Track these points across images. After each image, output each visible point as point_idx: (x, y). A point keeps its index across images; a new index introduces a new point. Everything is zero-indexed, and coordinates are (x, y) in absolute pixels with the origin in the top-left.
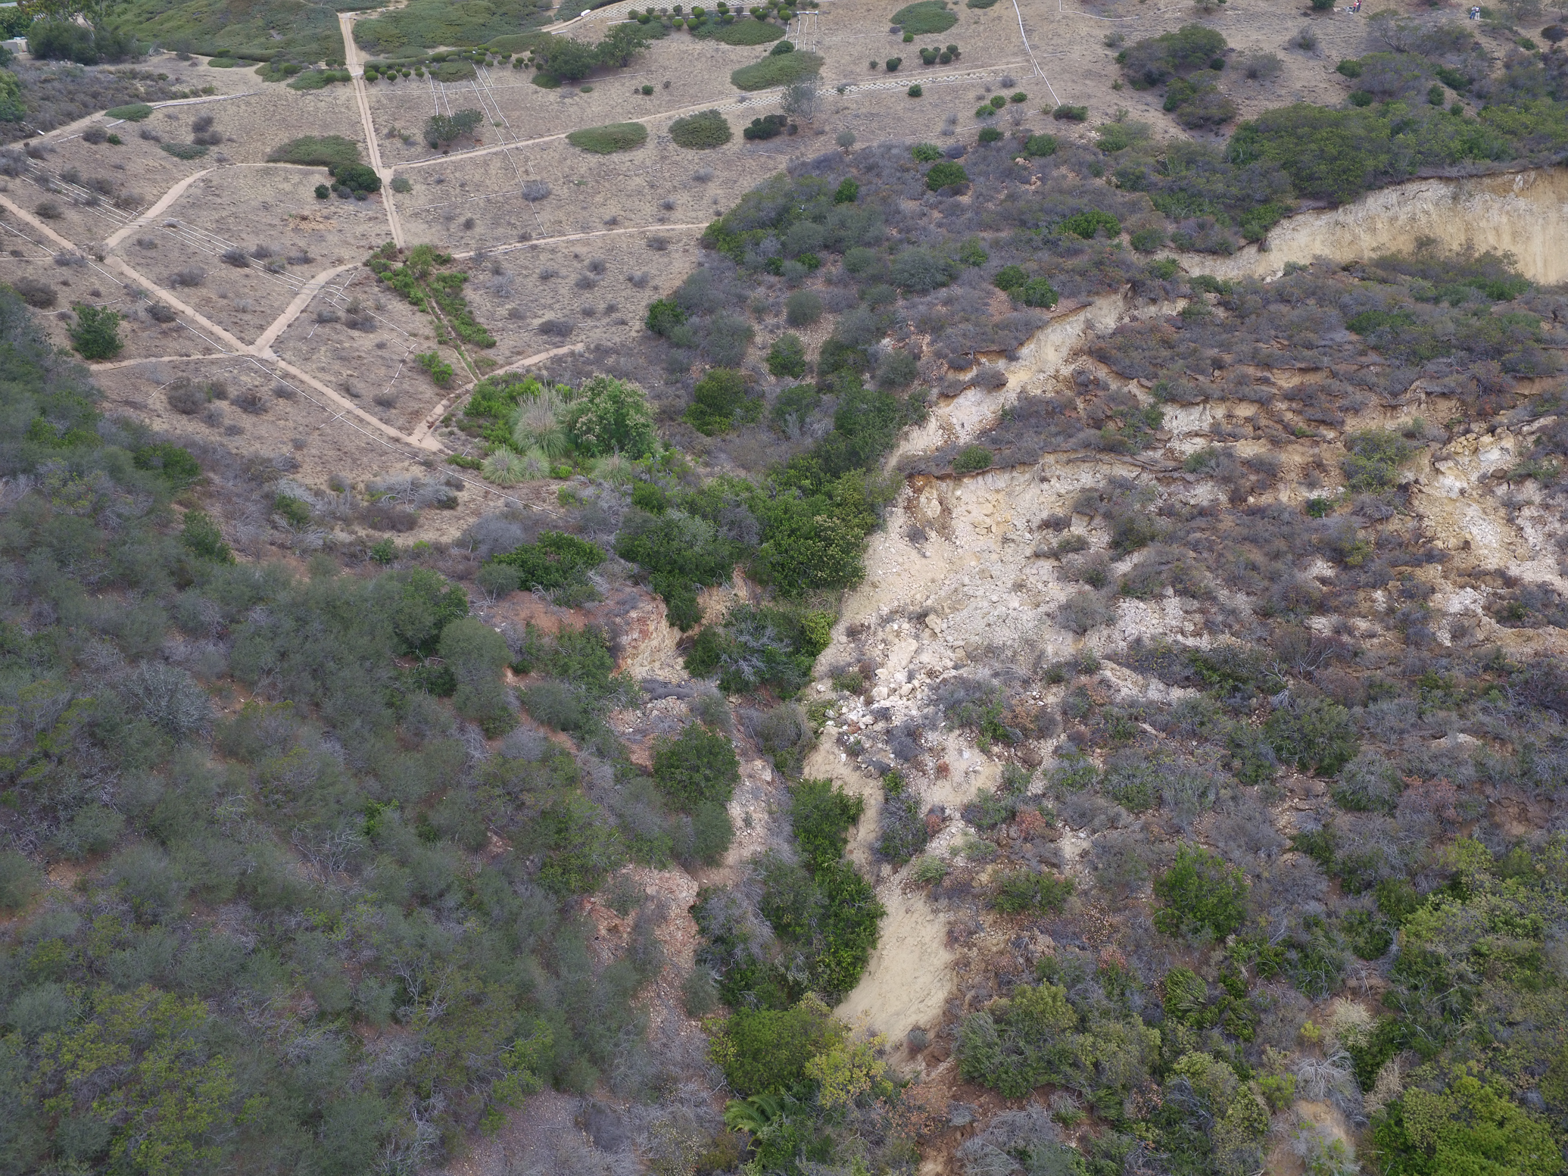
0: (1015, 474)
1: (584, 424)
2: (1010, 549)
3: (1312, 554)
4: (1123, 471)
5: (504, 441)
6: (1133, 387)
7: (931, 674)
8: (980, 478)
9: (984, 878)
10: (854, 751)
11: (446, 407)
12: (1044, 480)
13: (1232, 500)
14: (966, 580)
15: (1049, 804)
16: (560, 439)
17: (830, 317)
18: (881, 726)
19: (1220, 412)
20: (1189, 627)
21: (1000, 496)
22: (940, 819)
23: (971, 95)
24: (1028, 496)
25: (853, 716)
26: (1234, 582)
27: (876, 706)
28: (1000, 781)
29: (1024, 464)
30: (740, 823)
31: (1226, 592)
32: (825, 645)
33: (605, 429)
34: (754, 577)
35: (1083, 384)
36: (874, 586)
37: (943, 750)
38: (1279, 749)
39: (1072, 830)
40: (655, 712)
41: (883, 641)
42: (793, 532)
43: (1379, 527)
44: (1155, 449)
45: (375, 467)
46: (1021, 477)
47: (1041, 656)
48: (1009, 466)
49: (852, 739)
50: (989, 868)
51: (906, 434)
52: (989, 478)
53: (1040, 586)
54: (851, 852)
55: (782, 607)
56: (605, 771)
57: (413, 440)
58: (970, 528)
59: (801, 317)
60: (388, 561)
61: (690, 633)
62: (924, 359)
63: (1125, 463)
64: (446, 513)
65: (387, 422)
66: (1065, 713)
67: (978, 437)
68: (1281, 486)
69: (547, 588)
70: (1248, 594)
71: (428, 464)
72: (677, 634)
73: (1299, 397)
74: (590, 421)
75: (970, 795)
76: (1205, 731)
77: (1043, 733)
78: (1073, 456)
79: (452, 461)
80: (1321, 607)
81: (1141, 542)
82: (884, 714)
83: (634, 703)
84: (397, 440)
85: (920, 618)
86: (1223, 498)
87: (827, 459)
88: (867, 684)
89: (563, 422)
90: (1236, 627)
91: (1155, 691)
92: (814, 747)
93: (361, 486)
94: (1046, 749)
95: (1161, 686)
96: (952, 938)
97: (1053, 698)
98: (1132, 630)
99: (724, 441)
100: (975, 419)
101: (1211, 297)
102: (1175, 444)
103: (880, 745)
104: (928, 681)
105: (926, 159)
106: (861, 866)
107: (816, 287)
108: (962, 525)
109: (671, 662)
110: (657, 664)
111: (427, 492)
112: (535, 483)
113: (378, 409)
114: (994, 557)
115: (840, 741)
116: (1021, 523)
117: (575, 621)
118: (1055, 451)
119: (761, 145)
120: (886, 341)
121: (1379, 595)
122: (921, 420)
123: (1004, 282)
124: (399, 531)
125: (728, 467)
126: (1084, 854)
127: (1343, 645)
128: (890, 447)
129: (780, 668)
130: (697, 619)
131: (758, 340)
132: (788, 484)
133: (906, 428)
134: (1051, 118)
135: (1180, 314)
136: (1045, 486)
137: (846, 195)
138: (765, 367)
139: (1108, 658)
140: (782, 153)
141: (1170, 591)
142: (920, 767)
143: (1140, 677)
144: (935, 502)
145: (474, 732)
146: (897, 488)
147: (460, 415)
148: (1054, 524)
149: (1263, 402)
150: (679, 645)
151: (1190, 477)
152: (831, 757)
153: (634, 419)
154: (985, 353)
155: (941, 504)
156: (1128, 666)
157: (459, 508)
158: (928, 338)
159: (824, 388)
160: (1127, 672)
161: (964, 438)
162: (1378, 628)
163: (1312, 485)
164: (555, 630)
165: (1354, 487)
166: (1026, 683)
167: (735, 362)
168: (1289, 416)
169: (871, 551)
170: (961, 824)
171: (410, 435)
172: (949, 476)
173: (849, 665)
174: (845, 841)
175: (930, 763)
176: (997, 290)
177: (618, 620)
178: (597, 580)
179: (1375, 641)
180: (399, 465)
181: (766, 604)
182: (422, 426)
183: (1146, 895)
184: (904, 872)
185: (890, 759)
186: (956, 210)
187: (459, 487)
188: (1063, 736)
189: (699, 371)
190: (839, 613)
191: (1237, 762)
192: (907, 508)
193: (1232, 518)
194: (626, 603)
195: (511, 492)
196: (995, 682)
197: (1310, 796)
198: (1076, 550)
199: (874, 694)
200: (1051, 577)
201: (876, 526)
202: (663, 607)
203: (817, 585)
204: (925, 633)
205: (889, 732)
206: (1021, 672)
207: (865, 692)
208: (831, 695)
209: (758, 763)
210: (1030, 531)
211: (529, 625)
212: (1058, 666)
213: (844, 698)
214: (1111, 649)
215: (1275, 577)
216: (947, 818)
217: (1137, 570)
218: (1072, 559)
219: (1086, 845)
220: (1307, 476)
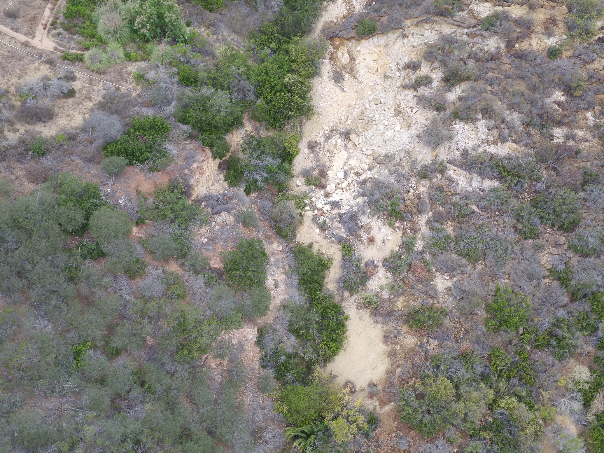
0: (389, 34)
1: (139, 23)
2: (388, 82)
3: (554, 88)
4: (447, 29)
5: (93, 36)
7: (357, 174)
8: (371, 39)
9: (399, 305)
10: (323, 227)
11: (52, 10)
12: (405, 36)
13: (507, 47)
14: (368, 106)
15: (427, 257)
16: (126, 32)
18: (336, 211)
20: (491, 138)
21: (381, 49)
22: (372, 266)
24: (396, 47)
25: (319, 206)
26: (512, 107)
27: (331, 199)
28: (400, 243)
29: (396, 29)
30: (272, 287)
31: (508, 112)
32: (297, 154)
33: (152, 24)
34: (254, 118)
36: (320, 114)
37: (370, 228)
38: (541, 218)
39: (441, 274)
40: (217, 227)
41: (328, 151)
43: (588, 66)
44: (463, 10)
45: (18, 72)
46: (392, 36)
47: (415, 161)
48: (385, 31)
49: (321, 220)
50: (401, 299)
51: (326, 7)
52: (375, 39)
53: (409, 111)
54: (327, 283)
55: (272, 133)
56: (199, 281)
57: (35, 42)
58: (366, 70)
60: (43, 155)
61: (224, 159)
63: (449, 23)
64: (70, 100)
65: (16, 30)
66: (431, 199)
67: (365, 8)
68: (533, 36)
69: (142, 162)
70: (519, 113)
71: (50, 63)
72: (218, 161)
74: (142, 21)
75: (386, 253)
76: (504, 208)
77: (420, 212)
78: (420, 19)
79: (66, 58)
80: (559, 124)
81: (462, 80)
82: (336, 205)
83: (204, 222)
84: (26, 45)
85: (346, 135)
86: (503, 46)
87: (282, 26)
88: (323, 181)
89: (125, 19)
90: (515, 136)
91: (476, 183)
92: (301, 223)
93: (12, 89)
94: (422, 220)
95: (479, 179)
96: (386, 338)
97: (423, 188)
98: (461, 144)
99: (221, 14)
102: (473, 6)
103: (336, 223)
104: (356, 178)
106: (333, 291)
108: (361, 68)
109: (217, 179)
110: (210, 183)
111: (53, 90)
112: (118, 67)
113: (9, 20)
114: (380, 87)
115: (315, 219)
116: (394, 66)
117: (162, 179)
118: (410, 18)
121: (589, 115)
124: (44, 122)
125: (225, 33)
126: (448, 289)
127: (570, 148)
128: (317, 16)
129: (276, 176)
130: (228, 150)
132: (262, 45)
133: (325, 3)
136: (406, 40)
139: (449, 162)
141: (480, 116)
142: (358, 238)
143: (468, 174)
144: (346, 55)
146: (323, 49)
147: (62, 19)
148: (413, 66)
150: (220, 167)
151: (486, 34)
152: (311, 230)
153: (169, 17)
155: (349, 55)
156: (461, 167)
157: (77, 95)
160: (461, 171)
161: (358, 8)
162: (588, 136)
163: (550, 35)
164: (153, 189)
165: (571, 36)
166: (408, 180)
169: (314, 90)
170: (383, 271)
171: (33, 38)
172: (353, 38)
173: (313, 169)
174: (324, 278)
175: (365, 237)
177: (186, 172)
178: (171, 148)
179: (587, 144)
180: (32, 67)
181: (264, 134)
182: (40, 30)
183: (482, 313)
184: (355, 297)
185: (342, 233)
187: (74, 79)
188: (431, 214)
190: (301, 132)
191: (520, 226)
192: (331, 59)
193: (508, 61)
194: (189, 159)
195: (105, 77)
196: (392, 180)
197: (557, 245)
198: (425, 85)
199: (328, 188)
200: (413, 103)
201: (315, 73)
202: (209, 153)
203: (289, 118)
204: (350, 145)
205: (340, 216)
206: (405, 171)
207: (323, 187)
208: (305, 189)
209: (275, 245)
210: (399, 70)
211: (138, 192)
212: (425, 167)
213: (313, 191)
214: (452, 156)
215: (533, 103)
216: (375, 266)
217: (460, 99)
218: (423, 91)
219: (449, 284)
220: (547, 28)
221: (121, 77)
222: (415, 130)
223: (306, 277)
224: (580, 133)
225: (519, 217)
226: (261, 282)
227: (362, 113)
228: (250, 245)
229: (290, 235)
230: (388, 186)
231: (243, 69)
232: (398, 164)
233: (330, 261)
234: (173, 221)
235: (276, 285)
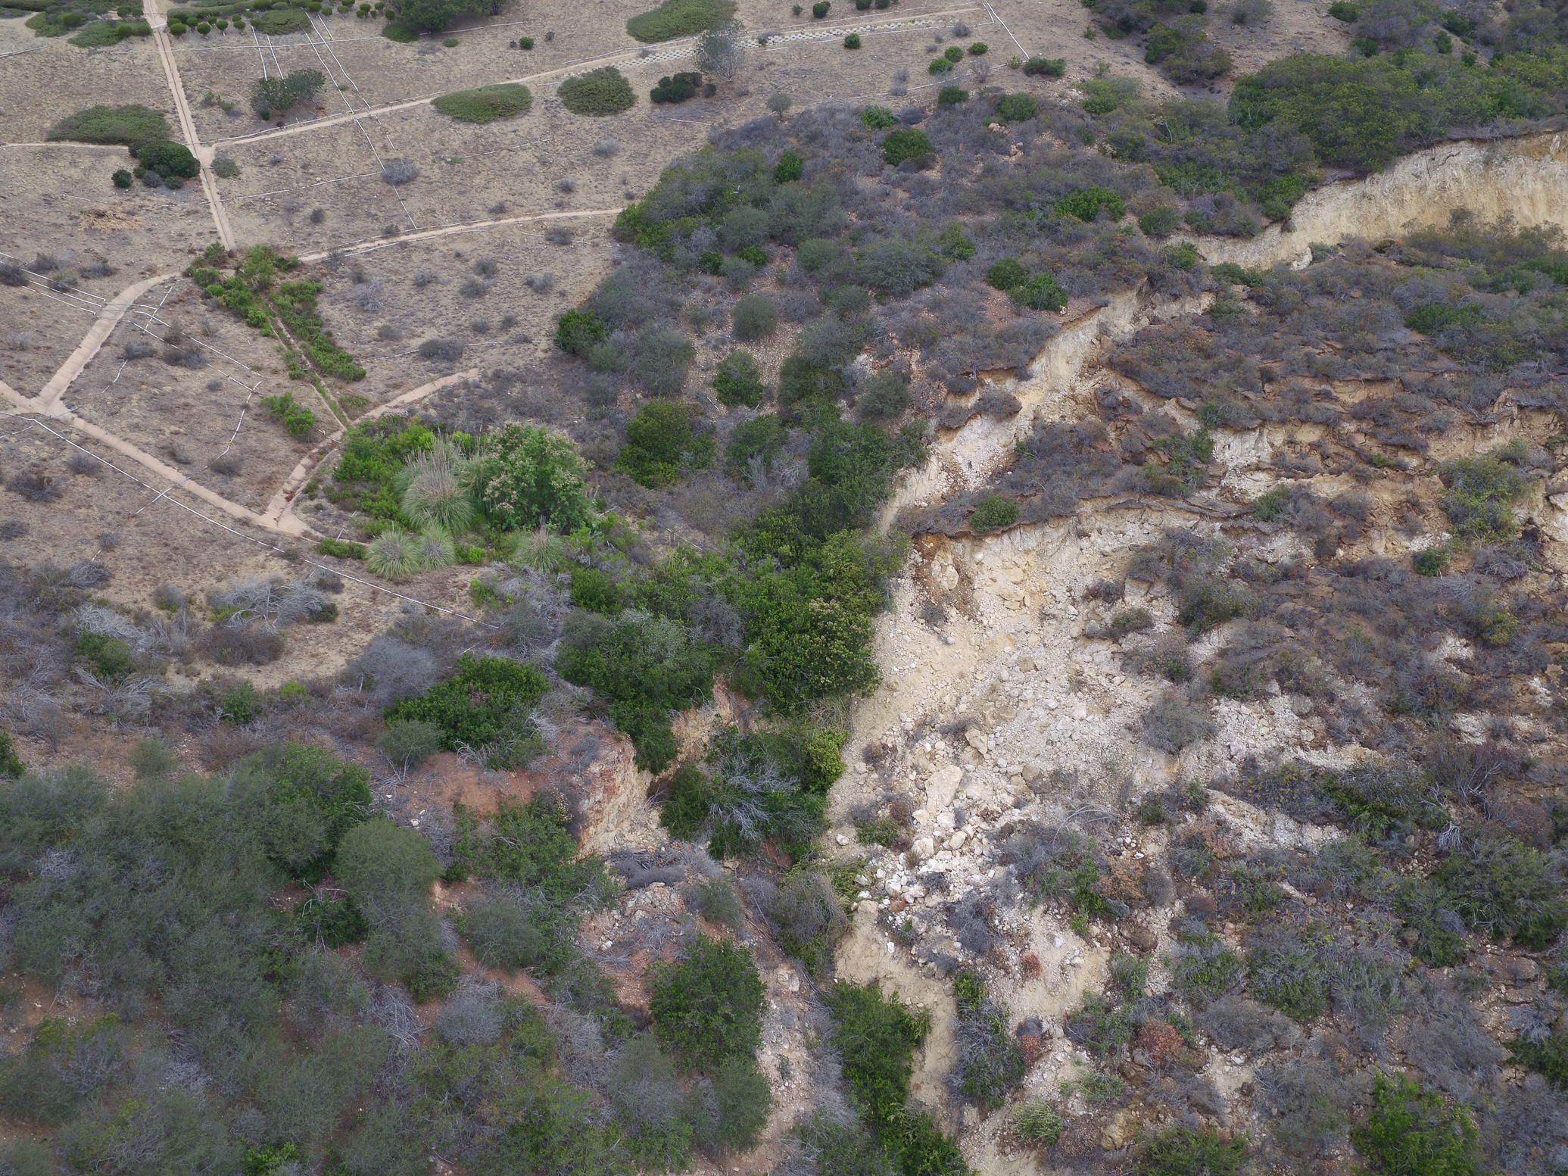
0: (1047, 529)
1: (496, 489)
2: (1051, 627)
3: (1440, 628)
4: (1176, 521)
5: (391, 515)
6: (1170, 408)
7: (987, 816)
8: (1005, 537)
9: (1116, 1132)
10: (905, 938)
11: (309, 469)
12: (1082, 534)
13: (1318, 555)
14: (1005, 675)
15: (1180, 1010)
16: (465, 509)
17: (787, 327)
18: (936, 899)
19: (1279, 438)
20: (1308, 736)
21: (1030, 558)
22: (1035, 1035)
23: (920, 46)
24: (1064, 557)
25: (894, 885)
26: (1349, 669)
27: (924, 870)
28: (1107, 975)
29: (1060, 516)
30: (774, 1074)
31: (1341, 683)
32: (838, 775)
33: (523, 493)
34: (739, 689)
35: (1109, 407)
36: (891, 688)
37: (1027, 935)
38: (1465, 913)
39: (1221, 1051)
40: (640, 914)
41: (914, 767)
42: (783, 623)
43: (1512, 589)
44: (1209, 488)
45: (219, 567)
46: (1054, 533)
47: (1128, 783)
48: (1039, 519)
49: (899, 921)
50: (1121, 1117)
51: (903, 479)
52: (1016, 536)
53: (1104, 681)
54: (918, 1087)
55: (777, 727)
56: (587, 1029)
57: (267, 520)
58: (997, 601)
59: (751, 329)
60: (248, 720)
61: (663, 774)
62: (915, 382)
63: (1179, 509)
64: (323, 628)
65: (230, 496)
66: (1175, 870)
67: (991, 480)
68: (1374, 533)
69: (476, 745)
70: (1368, 684)
71: (291, 556)
72: (647, 777)
73: (1369, 415)
74: (504, 484)
75: (1071, 999)
76: (1364, 890)
77: (1153, 901)
78: (1113, 502)
79: (325, 549)
80: (1468, 704)
81: (1222, 617)
82: (937, 882)
83: (608, 900)
84: (245, 523)
85: (957, 732)
86: (1307, 552)
87: (806, 514)
88: (902, 833)
89: (466, 485)
90: (1365, 733)
91: (1285, 834)
92: (848, 931)
93: (201, 598)
94: (1159, 921)
95: (1291, 824)
97: (1154, 846)
98: (1240, 746)
99: (671, 493)
100: (984, 456)
101: (1239, 289)
102: (1231, 481)
103: (938, 929)
104: (984, 825)
105: (880, 125)
106: (934, 1109)
107: (765, 288)
108: (987, 598)
109: (643, 818)
110: (626, 825)
111: (293, 602)
112: (438, 574)
113: (217, 478)
114: (1033, 639)
115: (882, 922)
116: (1061, 593)
117: (518, 789)
118: (1092, 497)
119: (674, 110)
120: (862, 358)
121: (1536, 683)
122: (920, 461)
123: (1000, 279)
124: (259, 664)
125: (680, 527)
126: (1246, 1090)
127: (1506, 755)
128: (884, 497)
129: (788, 817)
130: (672, 755)
131: (700, 358)
132: (760, 551)
133: (901, 472)
134: (1021, 74)
135: (1206, 312)
136: (1084, 543)
137: (787, 172)
138: (712, 394)
139: (1215, 785)
140: (699, 119)
141: (1275, 687)
142: (998, 961)
143: (1262, 813)
144: (951, 570)
145: (397, 1002)
146: (901, 554)
147: (329, 481)
148: (1104, 593)
149: (1329, 424)
150: (650, 793)
151: (1265, 527)
152: (874, 947)
153: (562, 478)
154: (990, 372)
155: (958, 571)
156: (1244, 797)
157: (339, 619)
158: (917, 355)
159: (789, 420)
160: (1245, 806)
161: (974, 482)
162: (1545, 729)
163: (1412, 532)
164: (493, 809)
165: (1462, 533)
166: (1115, 827)
167: (673, 389)
168: (1360, 439)
169: (879, 640)
170: (1067, 1046)
171: (262, 512)
172: (965, 535)
173: (876, 805)
174: (909, 1072)
175: (1013, 958)
176: (991, 288)
177: (575, 779)
178: (544, 723)
179: (1545, 747)
180: (251, 561)
181: (758, 725)
182: (277, 501)
183: (1344, 1153)
184: (996, 1120)
185: (955, 950)
186: (923, 189)
187: (337, 588)
188: (1179, 905)
189: (630, 402)
190: (849, 728)
191: (1412, 935)
192: (916, 579)
193: (1324, 580)
194: (585, 753)
196: (1076, 826)
197: (1518, 981)
198: (1138, 629)
199: (917, 847)
200: (1113, 667)
201: (881, 605)
202: (631, 751)
203: (819, 694)
204: (968, 754)
205: (949, 909)
206: (1107, 808)
207: (904, 846)
208: (858, 851)
209: (784, 972)
210: (1074, 603)
211: (458, 808)
212: (1153, 800)
213: (877, 855)
214: (1216, 772)
215: (1397, 662)
216: (1046, 1037)
217: (1222, 653)
218: (1131, 642)
219: (1246, 1076)
220: (1403, 519)
221: (442, 590)
222: (1118, 718)
223: (862, 1059)
224: (1523, 724)
225: (1404, 908)
226: (747, 1053)
227: (993, 689)
229: (820, 958)
230: (1066, 839)
232: (1091, 791)
233: (925, 1021)
234: (533, 882)
235: (784, 1071)
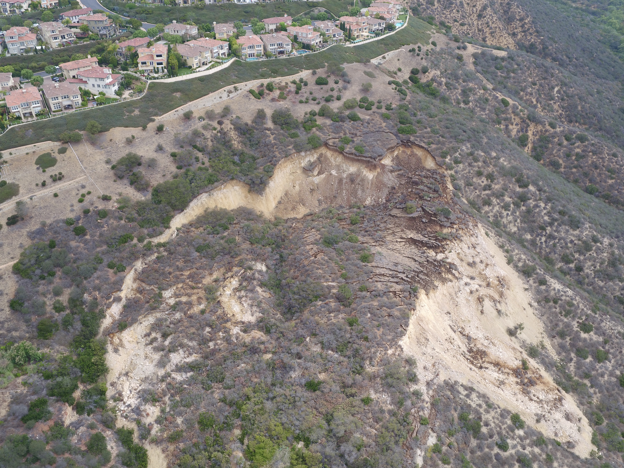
2: (139, 344)
3: (205, 326)
4: (158, 315)
6: (152, 287)
7: (135, 390)
8: (126, 330)
9: (165, 436)
10: (126, 417)
12: (141, 323)
13: (185, 314)
14: (133, 358)
15: (172, 412)
17: (66, 289)
18: (130, 408)
19: (175, 288)
20: (186, 356)
21: (132, 332)
22: (150, 425)
23: (74, 193)
24: (139, 329)
25: (122, 409)
26: (191, 339)
27: (127, 404)
28: (160, 411)
29: (136, 322)
31: (190, 342)
32: (107, 390)
33: (24, 358)
34: (83, 382)
35: (140, 291)
36: (112, 370)
37: (146, 410)
38: (211, 381)
39: (178, 417)
40: (80, 434)
41: (120, 384)
43: (216, 314)
44: (163, 304)
46: (135, 325)
47: (158, 376)
48: (131, 325)
49: (125, 415)
50: (165, 433)
52: (128, 329)
53: (151, 355)
54: (134, 440)
55: (93, 386)
56: (79, 457)
58: (128, 343)
59: (57, 293)
61: (74, 405)
62: (99, 300)
63: (158, 312)
66: (168, 389)
67: (120, 316)
68: (194, 307)
69: (41, 419)
70: (195, 341)
72: (71, 407)
73: (190, 277)
74: (19, 358)
75: (155, 417)
76: (196, 382)
77: (165, 396)
78: (145, 314)
80: (211, 341)
81: (168, 335)
82: (129, 406)
83: (73, 434)
85: (127, 374)
86: (183, 314)
87: (84, 336)
88: (121, 398)
89: (10, 360)
90: (195, 351)
91: (184, 376)
92: (117, 419)
94: (166, 399)
95: (185, 374)
96: (163, 451)
97: (164, 386)
98: (175, 362)
99: (52, 339)
100: (118, 310)
101: (162, 249)
102: (167, 301)
103: (131, 414)
105: (71, 224)
106: (138, 443)
107: (57, 281)
108: (126, 343)
109: (73, 414)
110: (71, 417)
112: (13, 382)
114: (136, 348)
115: (122, 416)
116: (140, 338)
117: (51, 423)
118: (141, 315)
119: (14, 227)
120: (85, 295)
121: (221, 334)
122: (105, 317)
123: (110, 266)
125: (57, 346)
126: (182, 422)
127: (217, 348)
128: (99, 327)
129: (100, 403)
130: (74, 400)
131: (48, 303)
132: (77, 348)
133: (101, 320)
135: (156, 258)
136: (142, 325)
137: (52, 245)
138: (53, 311)
139: (172, 371)
140: (22, 228)
141: (179, 348)
142: (142, 416)
143: (180, 374)
144: (117, 339)
146: (106, 340)
148: (148, 335)
149: (183, 282)
150: (73, 409)
151: (174, 312)
152: (122, 420)
153: (31, 352)
154: (114, 292)
155: (119, 339)
156: (177, 372)
158: (97, 293)
159: (73, 313)
161: (117, 317)
162: (222, 342)
163: (200, 304)
164: (48, 428)
165: (208, 302)
166: (157, 384)
167: (44, 313)
168: (190, 283)
169: (107, 360)
170: (156, 425)
172: (118, 332)
173: (115, 394)
174: (132, 439)
175: (144, 414)
176: (109, 269)
177: (60, 416)
178: (51, 409)
179: (222, 345)
181: (89, 387)
183: (197, 426)
184: (147, 440)
185: (135, 416)
186: (86, 242)
188: (169, 395)
189: (34, 319)
190: (106, 380)
191: (204, 387)
192: (111, 343)
193: (186, 321)
194: (60, 410)
195: (8, 389)
196: (150, 387)
197: (219, 388)
198: (155, 341)
199: (125, 400)
200: (152, 351)
201: (105, 352)
202: (67, 404)
203: (99, 376)
204: (129, 378)
205: (132, 410)
206: (155, 381)
207: (122, 400)
208: (114, 404)
209: (107, 432)
210: (143, 338)
211: (43, 432)
212: (162, 377)
213: (118, 404)
214: (172, 368)
215: (199, 335)
216: (152, 425)
217: (170, 343)
218: (155, 344)
219: (182, 419)
220: (199, 302)
221: (16, 386)
222: (155, 363)
223: (125, 440)
224: (219, 342)
225: (203, 383)
226: (105, 448)
227: (131, 362)
228: (97, 435)
229: (113, 426)
230: (149, 390)
231: (72, 364)
232: (152, 379)
233: (133, 430)
234: (61, 438)
235: (112, 448)
